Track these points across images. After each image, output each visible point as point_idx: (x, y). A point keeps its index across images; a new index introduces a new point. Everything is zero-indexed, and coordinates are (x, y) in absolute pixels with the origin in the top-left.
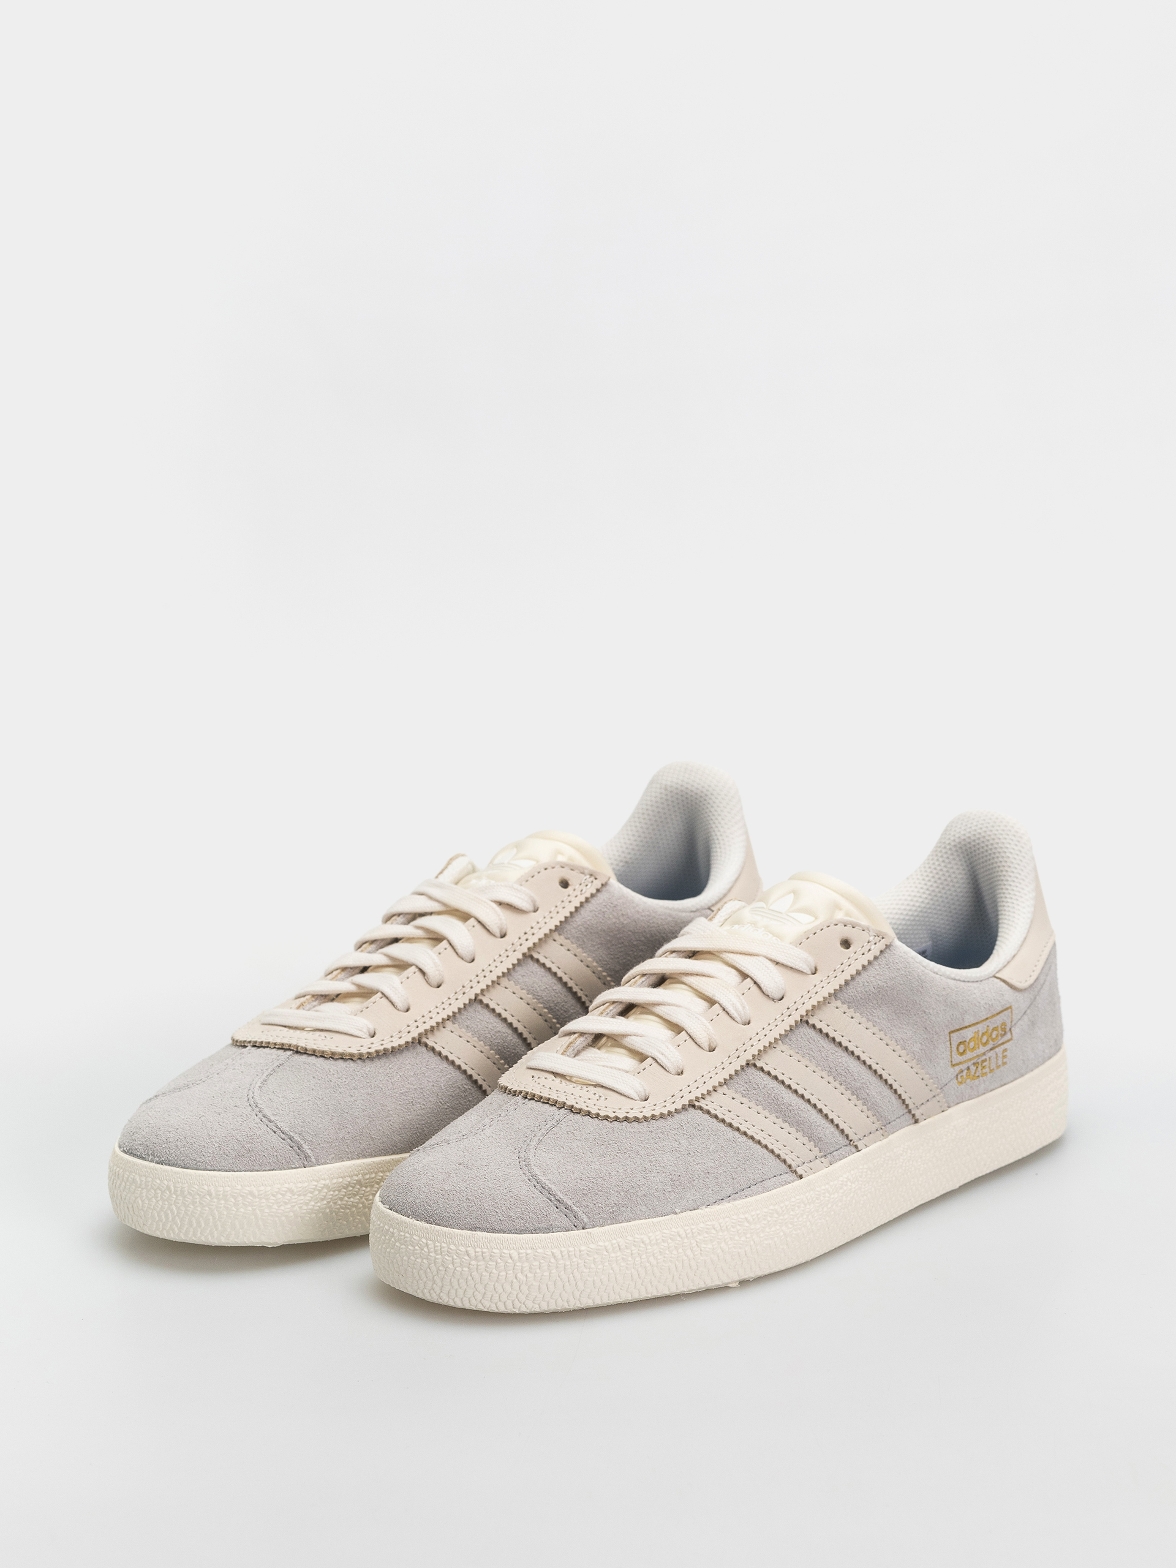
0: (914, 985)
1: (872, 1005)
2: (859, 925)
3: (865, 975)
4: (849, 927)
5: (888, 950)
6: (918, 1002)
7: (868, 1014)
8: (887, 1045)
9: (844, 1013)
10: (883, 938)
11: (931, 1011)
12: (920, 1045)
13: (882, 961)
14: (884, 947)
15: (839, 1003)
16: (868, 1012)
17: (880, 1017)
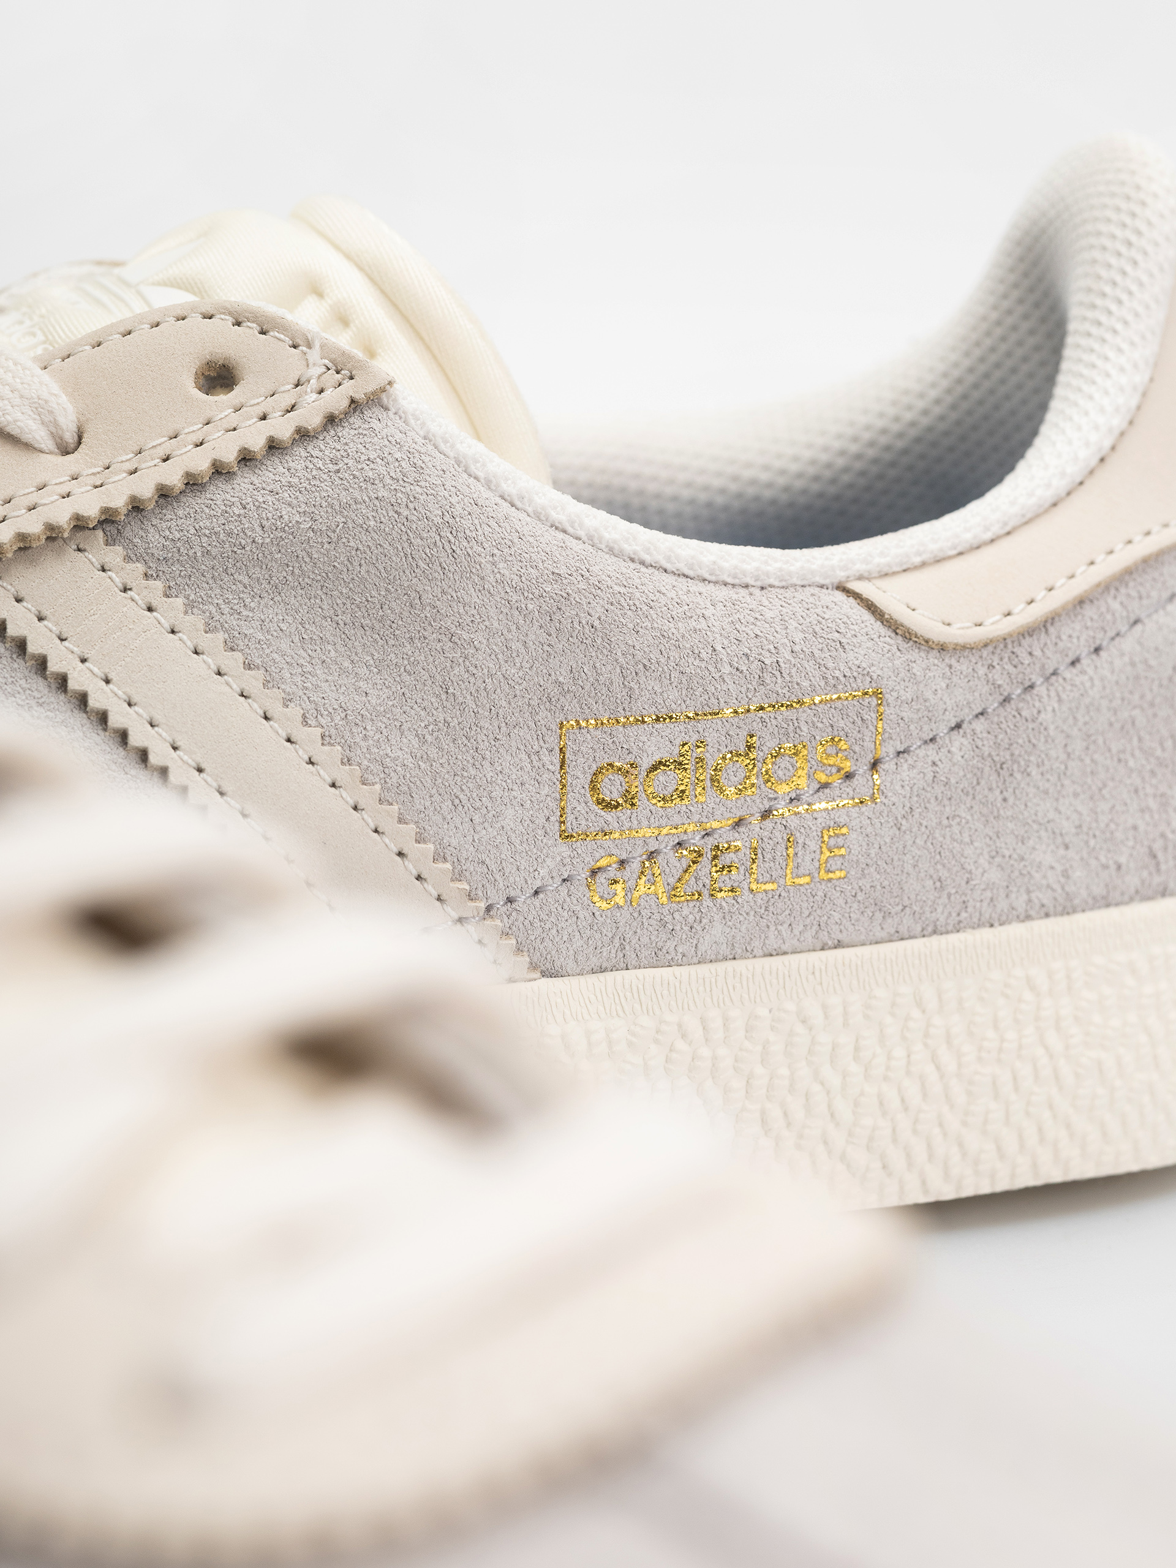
0: (417, 541)
1: (246, 580)
2: (282, 326)
3: (244, 483)
4: (249, 331)
5: (355, 420)
6: (427, 598)
7: (226, 609)
8: (266, 718)
9: (125, 590)
10: (351, 378)
11: (480, 638)
12: (415, 742)
13: (325, 448)
14: (345, 403)
15: (114, 555)
16: (227, 602)
17: (273, 627)
